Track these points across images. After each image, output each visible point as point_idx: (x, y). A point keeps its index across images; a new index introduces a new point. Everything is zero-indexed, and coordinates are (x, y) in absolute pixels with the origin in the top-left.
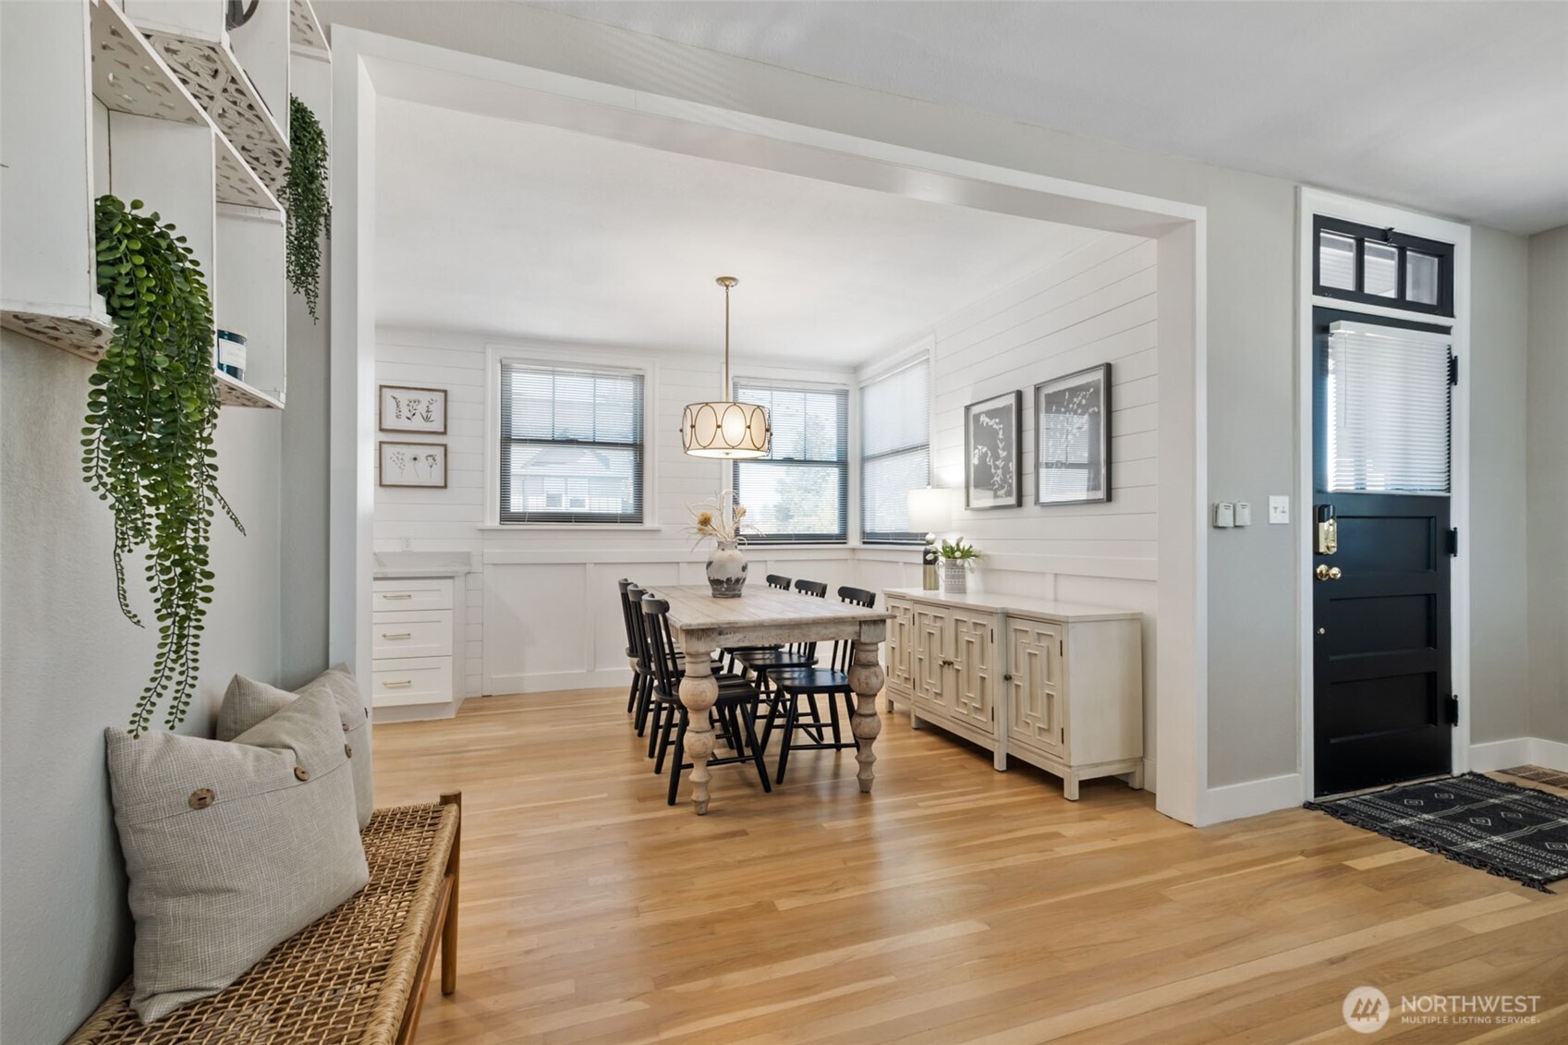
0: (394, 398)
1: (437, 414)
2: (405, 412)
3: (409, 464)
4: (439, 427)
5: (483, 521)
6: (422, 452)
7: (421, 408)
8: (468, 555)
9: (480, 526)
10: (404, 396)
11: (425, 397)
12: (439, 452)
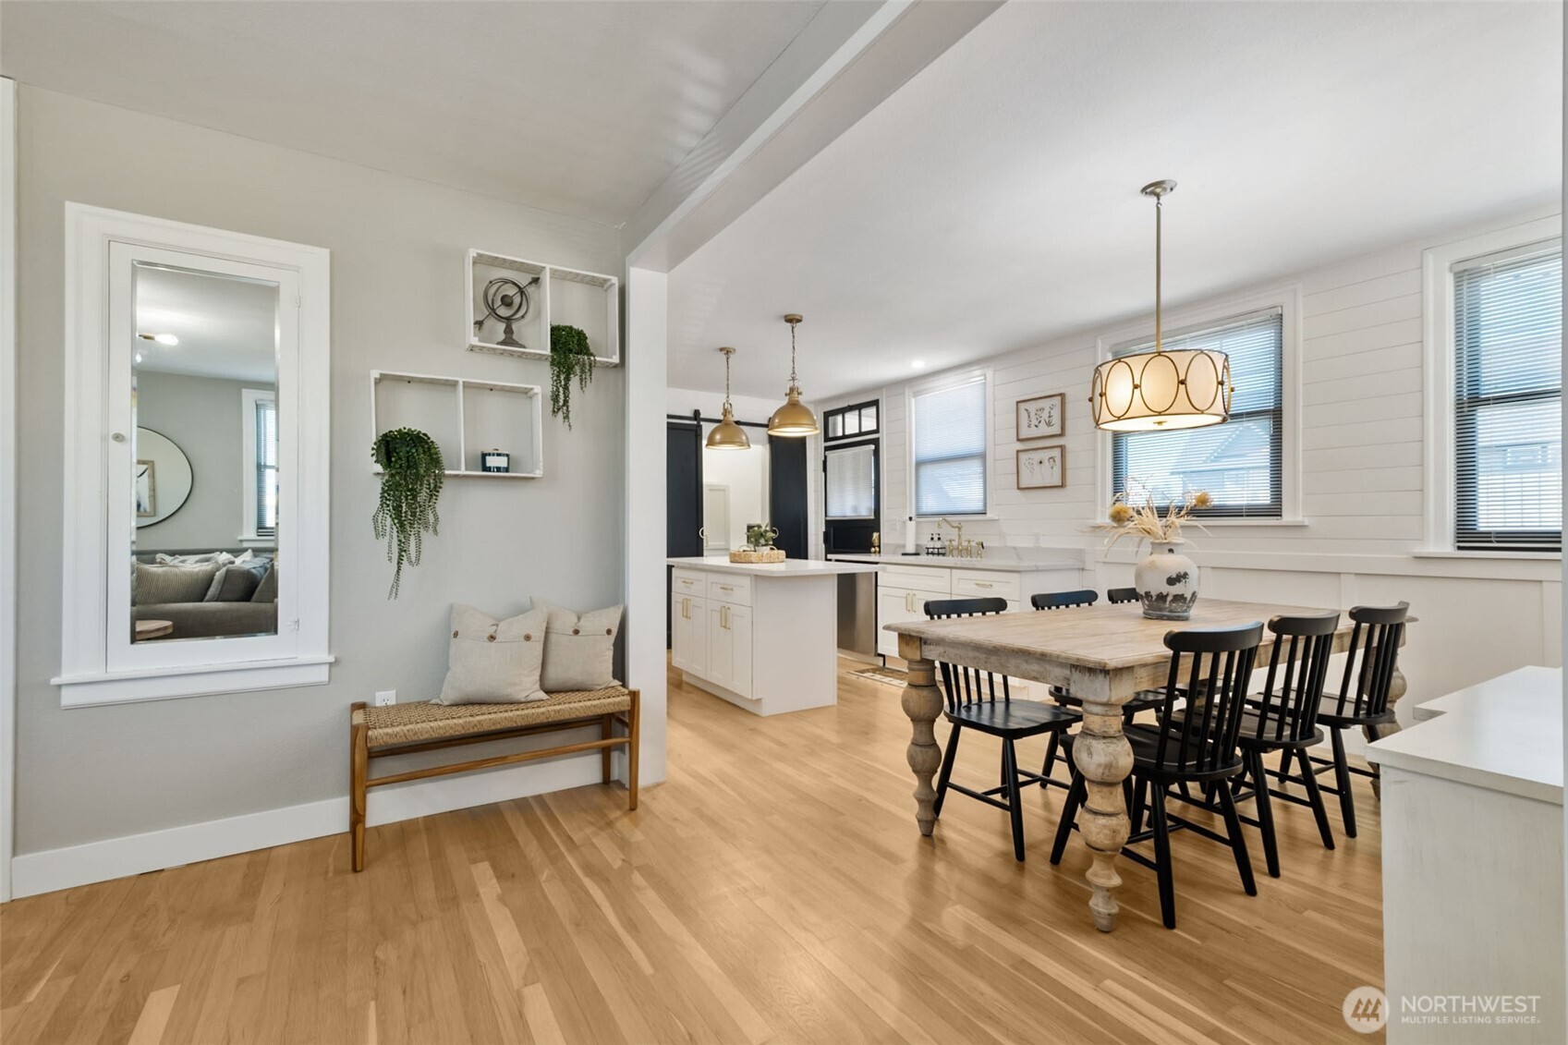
0: (1027, 410)
1: (1056, 420)
2: (1034, 422)
3: (1037, 466)
4: (1056, 429)
5: (1094, 519)
6: (1045, 455)
7: (1045, 415)
8: (1081, 551)
9: (1091, 522)
10: (1032, 407)
11: (1046, 404)
12: (1056, 453)
